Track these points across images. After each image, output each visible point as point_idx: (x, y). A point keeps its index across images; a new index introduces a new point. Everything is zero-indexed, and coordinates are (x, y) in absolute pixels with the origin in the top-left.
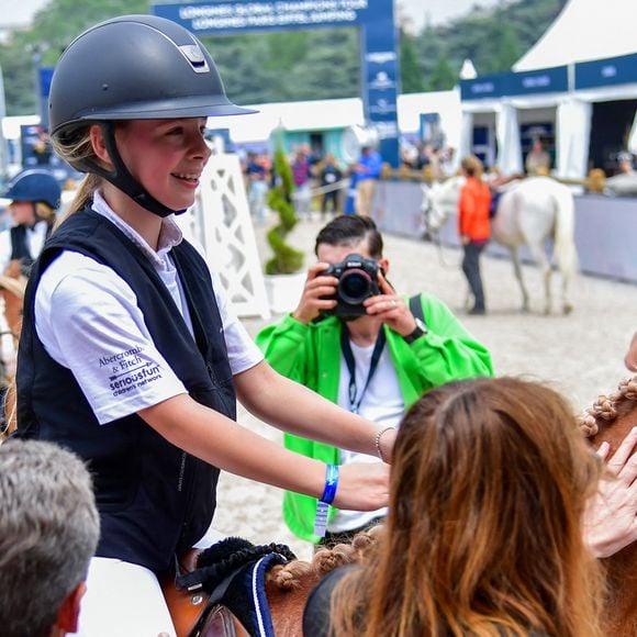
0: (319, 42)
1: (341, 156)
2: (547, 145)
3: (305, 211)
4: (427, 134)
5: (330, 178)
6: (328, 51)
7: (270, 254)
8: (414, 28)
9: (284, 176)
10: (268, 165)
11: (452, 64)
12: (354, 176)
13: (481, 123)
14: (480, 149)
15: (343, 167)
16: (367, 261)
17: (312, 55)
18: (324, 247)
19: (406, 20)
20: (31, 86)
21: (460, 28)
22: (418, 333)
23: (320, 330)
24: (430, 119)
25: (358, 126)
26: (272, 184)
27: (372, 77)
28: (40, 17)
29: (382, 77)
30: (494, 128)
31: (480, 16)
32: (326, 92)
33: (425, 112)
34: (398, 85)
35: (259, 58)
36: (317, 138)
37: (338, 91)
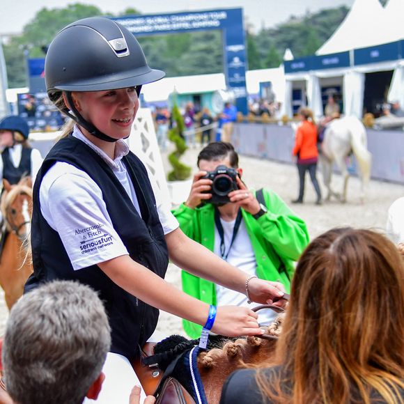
0: (197, 40)
1: (212, 109)
2: (338, 99)
3: (191, 142)
4: (264, 94)
5: (206, 122)
6: (202, 45)
7: (170, 169)
8: (255, 30)
9: (178, 121)
10: (168, 115)
11: (278, 52)
12: (220, 121)
13: (298, 87)
14: (297, 103)
15: (213, 115)
16: (230, 169)
17: (193, 48)
18: (203, 162)
19: (250, 25)
20: (23, 70)
21: (282, 30)
22: (261, 213)
23: (202, 212)
24: (266, 85)
25: (222, 90)
26: (171, 126)
27: (230, 60)
28: (27, 28)
29: (236, 60)
30: (305, 89)
31: (295, 22)
32: (202, 70)
33: (263, 81)
34: (246, 65)
35: (161, 50)
36: (197, 98)
37: (209, 70)
